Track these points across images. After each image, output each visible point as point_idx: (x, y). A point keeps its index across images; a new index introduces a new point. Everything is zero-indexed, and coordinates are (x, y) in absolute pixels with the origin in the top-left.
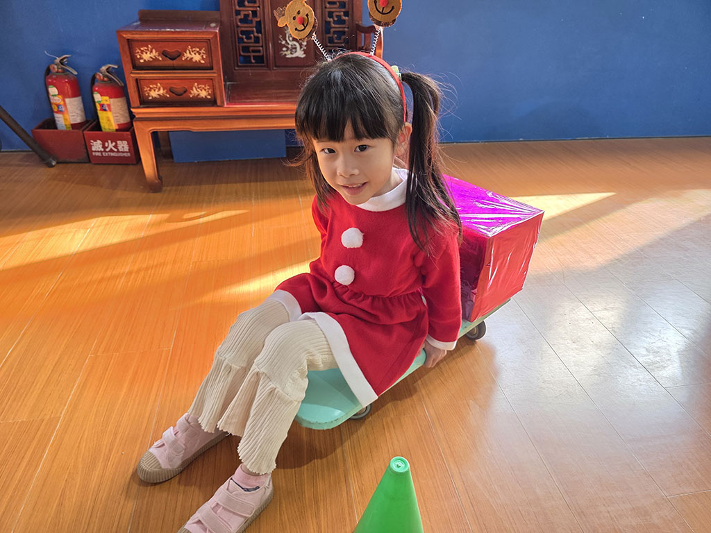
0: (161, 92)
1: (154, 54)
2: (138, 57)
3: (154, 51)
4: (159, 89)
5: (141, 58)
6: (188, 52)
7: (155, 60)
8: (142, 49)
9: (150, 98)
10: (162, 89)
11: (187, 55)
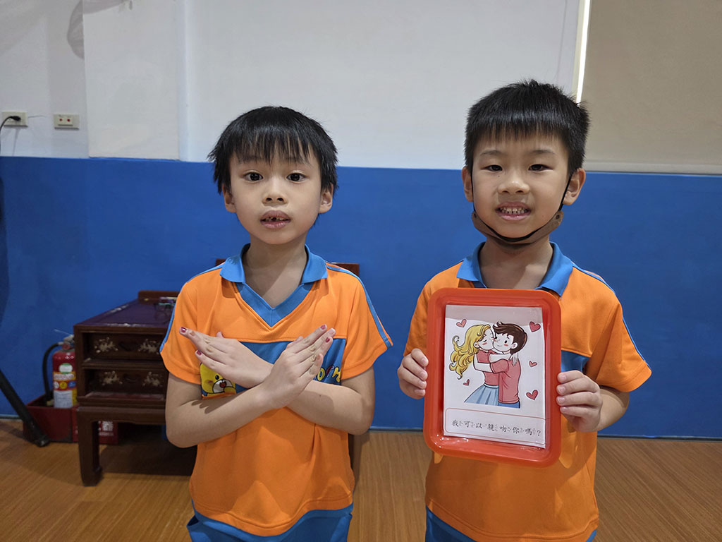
0: (115, 379)
1: (111, 345)
2: (96, 347)
3: (112, 343)
4: (113, 377)
5: (98, 349)
6: (144, 344)
7: (111, 350)
8: (101, 340)
9: (104, 384)
10: (116, 376)
11: (144, 347)
